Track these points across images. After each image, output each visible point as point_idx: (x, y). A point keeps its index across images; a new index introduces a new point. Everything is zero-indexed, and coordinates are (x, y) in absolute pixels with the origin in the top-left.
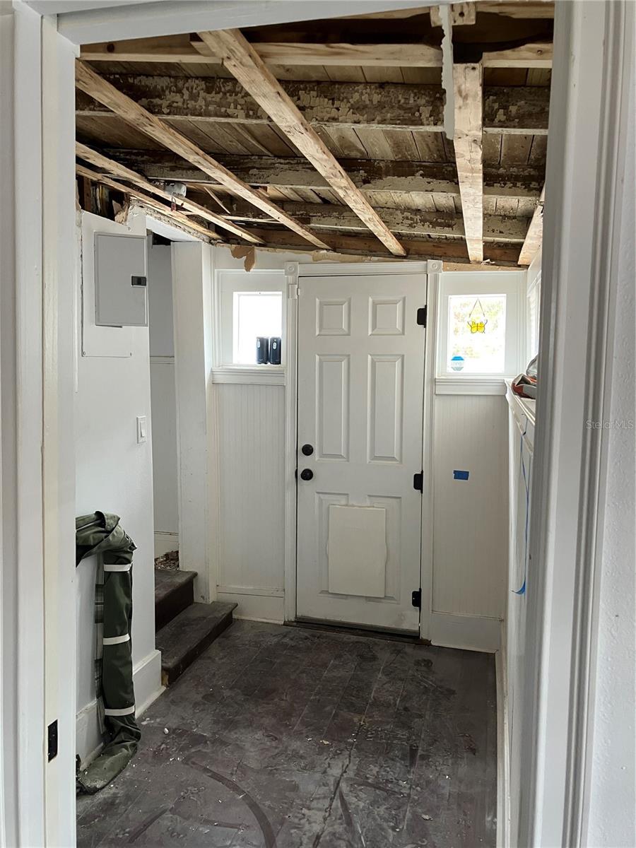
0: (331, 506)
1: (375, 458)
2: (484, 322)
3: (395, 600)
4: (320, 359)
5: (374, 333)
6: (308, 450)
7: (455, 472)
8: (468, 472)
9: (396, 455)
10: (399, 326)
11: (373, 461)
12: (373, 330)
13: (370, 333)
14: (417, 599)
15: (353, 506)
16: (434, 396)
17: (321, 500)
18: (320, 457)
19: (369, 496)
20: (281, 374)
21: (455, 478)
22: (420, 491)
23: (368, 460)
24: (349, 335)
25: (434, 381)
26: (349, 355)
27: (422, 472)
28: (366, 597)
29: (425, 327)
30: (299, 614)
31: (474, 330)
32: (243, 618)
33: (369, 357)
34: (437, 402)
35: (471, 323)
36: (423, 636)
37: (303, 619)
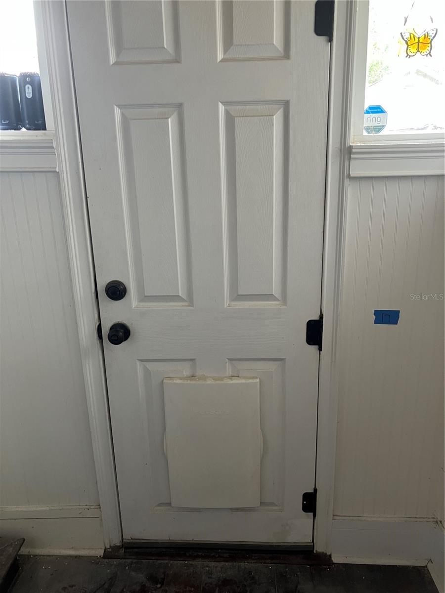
0: (165, 381)
1: (238, 297)
2: (432, 34)
3: (277, 506)
4: (123, 115)
5: (227, 56)
6: (116, 291)
7: (376, 313)
8: (399, 311)
9: (276, 290)
10: (277, 40)
11: (233, 303)
12: (226, 50)
13: (220, 56)
14: (310, 502)
15: (204, 378)
16: (347, 182)
17: (147, 373)
18: (141, 301)
19: (231, 360)
20: (48, 148)
21: (376, 323)
22: (317, 347)
23: (226, 302)
24: (177, 61)
25: (347, 152)
26: (180, 106)
27: (321, 317)
28: (231, 509)
29: (330, 40)
30: (127, 536)
31: (413, 49)
32: (38, 551)
33: (221, 108)
34: (351, 191)
35: (407, 36)
36: (319, 548)
37: (134, 543)
